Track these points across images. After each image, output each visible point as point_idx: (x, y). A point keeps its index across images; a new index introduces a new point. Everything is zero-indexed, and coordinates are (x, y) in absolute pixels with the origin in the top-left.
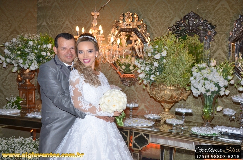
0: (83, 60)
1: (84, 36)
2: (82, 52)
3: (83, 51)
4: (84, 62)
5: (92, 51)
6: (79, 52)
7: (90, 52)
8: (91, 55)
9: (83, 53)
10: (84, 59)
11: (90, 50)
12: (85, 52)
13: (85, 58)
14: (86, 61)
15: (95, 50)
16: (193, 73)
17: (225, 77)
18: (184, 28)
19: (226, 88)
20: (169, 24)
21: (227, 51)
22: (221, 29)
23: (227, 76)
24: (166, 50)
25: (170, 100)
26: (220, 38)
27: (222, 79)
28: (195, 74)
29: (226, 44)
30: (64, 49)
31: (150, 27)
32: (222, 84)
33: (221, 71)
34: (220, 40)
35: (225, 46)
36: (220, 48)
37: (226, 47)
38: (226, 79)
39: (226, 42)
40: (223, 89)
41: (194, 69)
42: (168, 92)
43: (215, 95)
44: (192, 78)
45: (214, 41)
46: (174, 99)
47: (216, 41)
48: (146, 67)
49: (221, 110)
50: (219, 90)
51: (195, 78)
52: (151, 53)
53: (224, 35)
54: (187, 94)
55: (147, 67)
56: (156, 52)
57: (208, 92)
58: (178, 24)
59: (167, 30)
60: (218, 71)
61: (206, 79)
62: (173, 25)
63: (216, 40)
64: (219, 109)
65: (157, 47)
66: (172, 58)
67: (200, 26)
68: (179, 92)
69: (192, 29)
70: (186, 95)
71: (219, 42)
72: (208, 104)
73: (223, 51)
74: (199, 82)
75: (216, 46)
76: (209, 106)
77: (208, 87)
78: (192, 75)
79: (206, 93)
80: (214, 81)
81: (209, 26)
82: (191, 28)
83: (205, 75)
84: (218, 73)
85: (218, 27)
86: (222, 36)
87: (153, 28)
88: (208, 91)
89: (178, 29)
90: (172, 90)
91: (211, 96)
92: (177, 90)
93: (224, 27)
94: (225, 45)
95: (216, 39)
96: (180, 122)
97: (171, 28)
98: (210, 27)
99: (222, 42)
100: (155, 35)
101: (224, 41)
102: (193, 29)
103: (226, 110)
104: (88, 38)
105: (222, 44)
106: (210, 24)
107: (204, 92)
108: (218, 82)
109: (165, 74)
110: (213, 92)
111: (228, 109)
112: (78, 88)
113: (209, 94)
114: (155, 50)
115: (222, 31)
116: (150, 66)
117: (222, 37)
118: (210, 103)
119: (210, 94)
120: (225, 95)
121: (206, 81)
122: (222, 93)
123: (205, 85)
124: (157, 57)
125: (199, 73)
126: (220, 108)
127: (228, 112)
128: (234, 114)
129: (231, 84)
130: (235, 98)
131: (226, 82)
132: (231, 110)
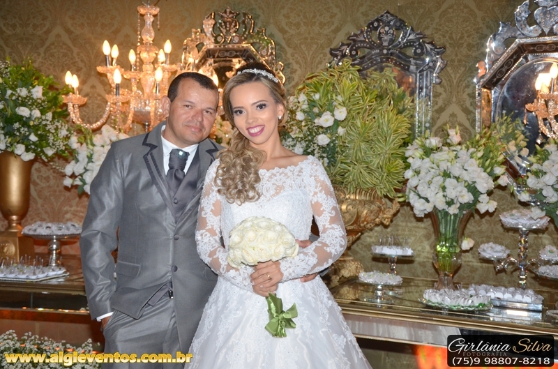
0: (248, 129)
1: (244, 71)
2: (241, 112)
3: (242, 107)
4: (250, 133)
5: (265, 105)
6: (236, 112)
7: (261, 106)
8: (264, 115)
9: (244, 113)
10: (248, 127)
11: (259, 104)
12: (249, 110)
13: (249, 123)
14: (253, 131)
15: (273, 101)
16: (410, 160)
17: (489, 170)
18: (367, 51)
19: (490, 193)
20: (330, 41)
21: (471, 108)
22: (456, 55)
23: (492, 165)
24: (343, 104)
25: (352, 227)
26: (453, 76)
27: (484, 175)
28: (415, 163)
29: (469, 91)
30: (187, 106)
31: (281, 47)
32: (485, 185)
33: (480, 154)
34: (455, 82)
35: (465, 96)
36: (454, 99)
37: (468, 98)
38: (490, 174)
39: (467, 86)
40: (484, 198)
41: (413, 152)
42: (350, 207)
43: (464, 212)
44: (409, 174)
45: (439, 84)
46: (362, 225)
47: (445, 84)
48: (294, 146)
49: (471, 249)
50: (476, 201)
51: (417, 172)
52: (304, 112)
53: (463, 69)
54: (392, 211)
55: (298, 145)
56: (316, 110)
57: (453, 206)
58: (354, 40)
59: (325, 55)
60: (474, 155)
61: (446, 175)
62: (343, 44)
63: (444, 81)
64: (466, 244)
65: (317, 97)
66: (359, 124)
67: (407, 46)
68: (374, 207)
69: (387, 54)
70: (388, 214)
71: (451, 86)
72: (449, 234)
73: (462, 107)
74: (430, 183)
75: (444, 95)
76: (452, 238)
77: (451, 194)
78: (408, 166)
79: (445, 207)
80: (467, 178)
81: (428, 47)
82: (385, 52)
83: (444, 166)
84: (473, 160)
85: (448, 51)
86: (459, 71)
87: (290, 51)
88: (450, 203)
89: (354, 53)
90: (360, 201)
91: (455, 215)
92: (371, 202)
93: (464, 51)
94: (466, 93)
95: (446, 80)
96: (394, 279)
97: (337, 50)
98: (431, 49)
99: (458, 86)
100: (296, 66)
101: (464, 84)
102: (392, 54)
103: (487, 248)
104: (253, 75)
105: (458, 92)
106: (431, 43)
107: (441, 205)
108: (474, 180)
109: (345, 163)
110: (462, 207)
111: (491, 244)
113: (453, 210)
114: (312, 103)
115: (459, 61)
116: (304, 144)
117: (458, 75)
118: (454, 230)
119: (456, 211)
120: (487, 212)
121: (448, 180)
122: (483, 208)
123: (444, 188)
124: (326, 120)
125: (427, 160)
126: (468, 243)
127: (493, 251)
128: (505, 256)
129: (499, 187)
130: (509, 219)
131: (491, 181)
132: (499, 248)
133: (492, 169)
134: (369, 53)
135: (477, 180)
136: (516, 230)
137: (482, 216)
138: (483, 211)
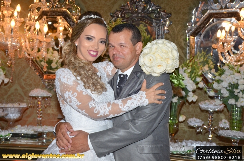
17: (193, 79)
19: (194, 92)
20: (110, 9)
21: (184, 47)
22: (177, 18)
23: (195, 77)
26: (175, 29)
27: (191, 82)
29: (183, 37)
32: (191, 87)
33: (189, 71)
34: (176, 32)
35: (181, 40)
37: (183, 41)
38: (194, 81)
39: (183, 35)
40: (191, 94)
43: (181, 101)
45: (168, 33)
47: (171, 33)
49: (184, 121)
50: (187, 95)
57: (175, 98)
58: (123, 9)
59: (108, 16)
60: (186, 71)
62: (117, 11)
63: (170, 32)
64: (182, 118)
67: (152, 13)
69: (141, 17)
71: (174, 35)
73: (180, 46)
76: (174, 115)
81: (163, 13)
82: (140, 15)
84: (186, 74)
85: (173, 16)
86: (179, 27)
89: (123, 15)
91: (176, 103)
93: (181, 16)
94: (182, 38)
95: (171, 31)
97: (114, 14)
98: (164, 15)
99: (178, 35)
101: (181, 34)
102: (143, 17)
103: (192, 120)
105: (178, 38)
106: (164, 11)
110: (179, 98)
111: (194, 118)
112: (81, 91)
115: (179, 21)
117: (178, 29)
118: (175, 111)
119: (176, 101)
120: (192, 102)
122: (190, 99)
126: (183, 118)
127: (195, 122)
128: (201, 125)
129: (199, 88)
130: (203, 105)
131: (194, 85)
132: (198, 120)
133: (195, 79)
134: (131, 16)
135: (187, 84)
136: (207, 111)
137: (190, 103)
138: (190, 101)
